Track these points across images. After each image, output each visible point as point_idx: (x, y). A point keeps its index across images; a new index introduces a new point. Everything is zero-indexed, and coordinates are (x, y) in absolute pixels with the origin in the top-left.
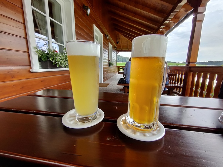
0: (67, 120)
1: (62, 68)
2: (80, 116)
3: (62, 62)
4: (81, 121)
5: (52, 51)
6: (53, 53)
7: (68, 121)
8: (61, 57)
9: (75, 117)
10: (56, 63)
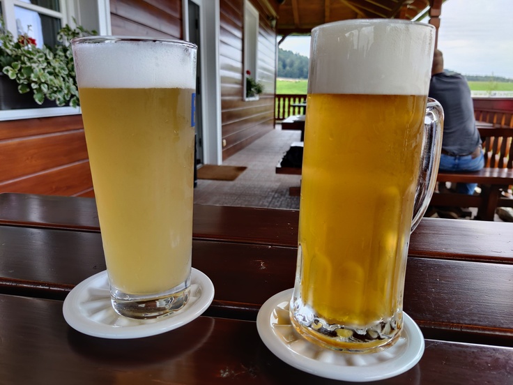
0: (80, 308)
1: (56, 106)
2: (125, 295)
3: (56, 81)
4: (131, 313)
5: (15, 40)
6: (18, 46)
7: (85, 314)
8: (49, 63)
9: (108, 298)
10: (29, 85)
